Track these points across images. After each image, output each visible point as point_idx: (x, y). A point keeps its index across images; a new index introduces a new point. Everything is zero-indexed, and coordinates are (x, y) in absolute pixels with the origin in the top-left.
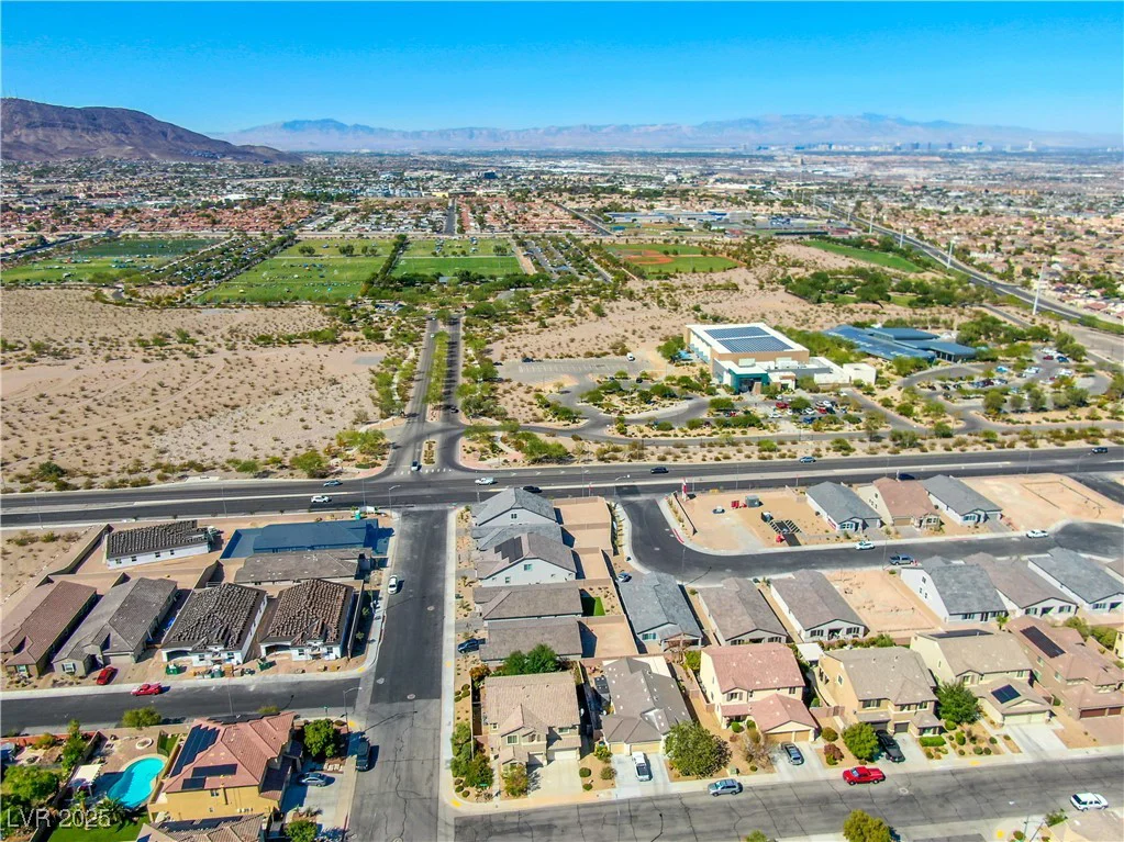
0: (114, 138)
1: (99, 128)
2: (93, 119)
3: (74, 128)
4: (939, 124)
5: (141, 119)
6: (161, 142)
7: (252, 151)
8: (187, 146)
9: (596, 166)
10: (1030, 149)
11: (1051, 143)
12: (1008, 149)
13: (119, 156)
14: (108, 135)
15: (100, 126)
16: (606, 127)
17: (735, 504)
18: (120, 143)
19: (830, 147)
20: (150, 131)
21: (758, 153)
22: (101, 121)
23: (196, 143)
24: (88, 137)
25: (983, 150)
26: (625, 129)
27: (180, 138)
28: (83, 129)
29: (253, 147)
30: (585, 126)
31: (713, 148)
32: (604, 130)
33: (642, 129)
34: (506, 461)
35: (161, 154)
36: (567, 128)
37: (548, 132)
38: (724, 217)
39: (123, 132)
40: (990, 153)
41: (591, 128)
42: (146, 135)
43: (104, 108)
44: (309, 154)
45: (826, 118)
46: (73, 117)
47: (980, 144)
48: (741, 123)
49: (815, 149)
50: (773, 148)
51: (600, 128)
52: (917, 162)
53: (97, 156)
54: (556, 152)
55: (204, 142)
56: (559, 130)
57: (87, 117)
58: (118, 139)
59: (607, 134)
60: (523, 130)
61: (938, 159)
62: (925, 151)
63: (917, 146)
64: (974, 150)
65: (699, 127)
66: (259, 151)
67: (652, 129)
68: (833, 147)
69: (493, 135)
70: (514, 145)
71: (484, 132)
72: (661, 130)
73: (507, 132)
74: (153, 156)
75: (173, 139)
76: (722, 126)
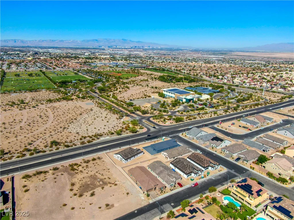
4: (139, 42)
9: (59, 51)
10: (159, 48)
11: (162, 47)
12: (155, 48)
16: (57, 40)
19: (116, 47)
21: (99, 48)
25: (150, 48)
26: (62, 41)
30: (50, 40)
31: (88, 47)
32: (56, 41)
33: (67, 41)
36: (45, 40)
37: (39, 41)
38: (118, 64)
40: (151, 49)
41: (52, 41)
45: (114, 40)
47: (149, 46)
48: (93, 40)
49: (113, 47)
50: (103, 47)
51: (55, 41)
52: (137, 50)
54: (44, 47)
56: (43, 41)
59: (57, 42)
60: (32, 41)
61: (142, 50)
62: (138, 48)
63: (136, 47)
64: (148, 48)
65: (82, 41)
67: (70, 41)
68: (117, 47)
69: (22, 41)
70: (29, 45)
71: (19, 41)
72: (72, 42)
73: (27, 41)
76: (88, 41)
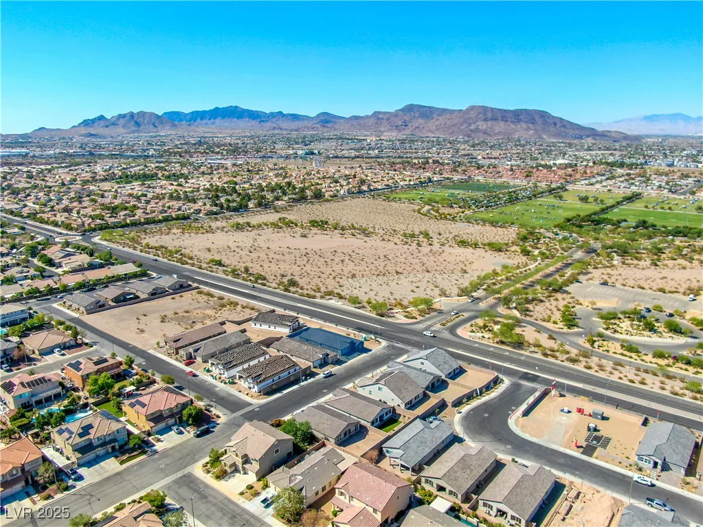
0: (526, 126)
1: (519, 121)
2: (518, 116)
3: (507, 121)
5: (543, 115)
6: (552, 129)
7: (609, 134)
8: (567, 131)
13: (525, 136)
14: (524, 125)
15: (521, 120)
17: (580, 411)
18: (528, 129)
20: (547, 122)
22: (522, 117)
23: (573, 129)
24: (512, 126)
27: (564, 126)
28: (511, 122)
29: (609, 132)
34: (483, 337)
35: (550, 135)
39: (532, 123)
42: (544, 124)
43: (526, 110)
44: (648, 136)
46: (508, 115)
53: (513, 137)
55: (578, 129)
57: (515, 115)
58: (528, 126)
66: (613, 135)
74: (545, 136)
75: (560, 127)
